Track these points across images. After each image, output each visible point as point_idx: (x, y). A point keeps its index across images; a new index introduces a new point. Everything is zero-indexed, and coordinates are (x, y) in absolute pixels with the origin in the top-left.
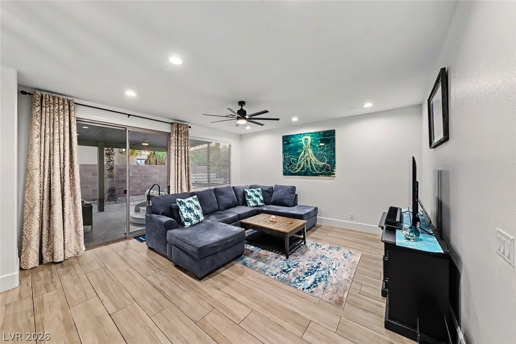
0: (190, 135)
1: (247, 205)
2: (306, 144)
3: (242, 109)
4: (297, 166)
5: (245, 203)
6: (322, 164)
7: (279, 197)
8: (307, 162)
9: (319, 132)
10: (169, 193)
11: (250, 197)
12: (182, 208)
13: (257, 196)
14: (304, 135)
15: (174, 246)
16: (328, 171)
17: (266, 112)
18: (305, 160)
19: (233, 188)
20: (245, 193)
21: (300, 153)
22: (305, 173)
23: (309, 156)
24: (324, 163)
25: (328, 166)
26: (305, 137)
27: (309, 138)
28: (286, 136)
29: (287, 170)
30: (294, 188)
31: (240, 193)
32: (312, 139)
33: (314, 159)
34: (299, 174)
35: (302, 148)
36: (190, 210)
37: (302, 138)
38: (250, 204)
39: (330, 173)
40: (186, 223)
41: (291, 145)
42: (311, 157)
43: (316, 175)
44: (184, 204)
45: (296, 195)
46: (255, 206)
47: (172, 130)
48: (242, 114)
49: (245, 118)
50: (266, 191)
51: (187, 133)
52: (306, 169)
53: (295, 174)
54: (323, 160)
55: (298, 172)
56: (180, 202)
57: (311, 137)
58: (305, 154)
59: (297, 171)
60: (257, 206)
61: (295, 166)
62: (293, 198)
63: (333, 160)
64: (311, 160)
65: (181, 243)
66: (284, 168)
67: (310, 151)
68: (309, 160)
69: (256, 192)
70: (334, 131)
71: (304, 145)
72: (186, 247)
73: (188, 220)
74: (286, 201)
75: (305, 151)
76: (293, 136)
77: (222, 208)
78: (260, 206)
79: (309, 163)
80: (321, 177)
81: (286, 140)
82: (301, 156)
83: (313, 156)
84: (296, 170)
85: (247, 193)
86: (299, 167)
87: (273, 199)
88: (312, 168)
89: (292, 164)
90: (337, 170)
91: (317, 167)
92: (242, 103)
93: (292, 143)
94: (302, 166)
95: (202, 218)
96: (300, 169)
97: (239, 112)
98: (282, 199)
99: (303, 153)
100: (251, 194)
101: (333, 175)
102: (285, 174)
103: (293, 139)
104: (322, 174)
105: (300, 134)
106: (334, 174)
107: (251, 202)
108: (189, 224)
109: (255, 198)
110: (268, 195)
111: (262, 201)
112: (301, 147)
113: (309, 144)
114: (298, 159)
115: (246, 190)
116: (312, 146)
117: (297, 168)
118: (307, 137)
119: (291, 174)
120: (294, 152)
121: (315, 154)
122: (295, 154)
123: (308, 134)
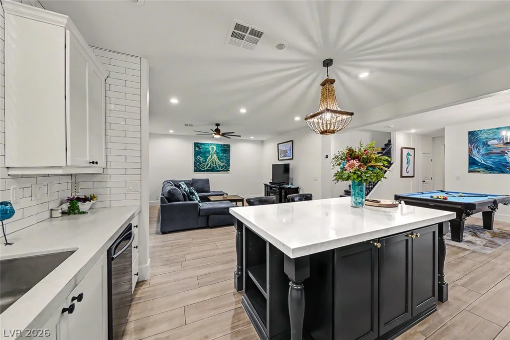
8: (213, 162)
9: (221, 145)
14: (211, 144)
16: (226, 168)
17: (233, 133)
22: (212, 170)
23: (214, 158)
26: (211, 146)
30: (208, 180)
33: (217, 160)
34: (207, 171)
53: (204, 171)
55: (207, 169)
61: (204, 165)
64: (215, 161)
67: (215, 156)
76: (203, 144)
79: (214, 163)
80: (222, 172)
84: (205, 168)
86: (207, 166)
90: (231, 168)
92: (218, 125)
94: (209, 165)
96: (208, 166)
102: (195, 171)
103: (203, 146)
112: (209, 152)
113: (214, 151)
114: (206, 160)
116: (217, 153)
117: (205, 166)
118: (213, 146)
119: (200, 171)
120: (203, 155)
121: (218, 158)
122: (204, 157)
123: (214, 144)
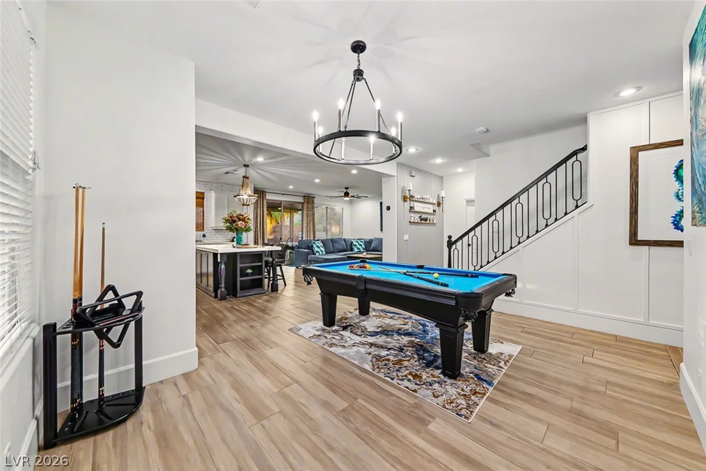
0: (315, 203)
1: (353, 251)
5: (351, 250)
11: (355, 245)
12: (314, 246)
13: (361, 245)
19: (344, 239)
20: (352, 243)
31: (348, 243)
36: (318, 247)
40: (316, 254)
44: (316, 244)
46: (358, 252)
47: (305, 201)
48: (347, 194)
49: (349, 197)
50: (368, 242)
51: (313, 202)
56: (314, 243)
60: (360, 252)
69: (360, 243)
73: (317, 252)
77: (335, 251)
87: (371, 247)
92: (347, 188)
95: (324, 252)
97: (345, 193)
98: (377, 247)
100: (357, 243)
107: (355, 249)
109: (358, 246)
110: (368, 244)
111: (363, 249)
115: (353, 241)
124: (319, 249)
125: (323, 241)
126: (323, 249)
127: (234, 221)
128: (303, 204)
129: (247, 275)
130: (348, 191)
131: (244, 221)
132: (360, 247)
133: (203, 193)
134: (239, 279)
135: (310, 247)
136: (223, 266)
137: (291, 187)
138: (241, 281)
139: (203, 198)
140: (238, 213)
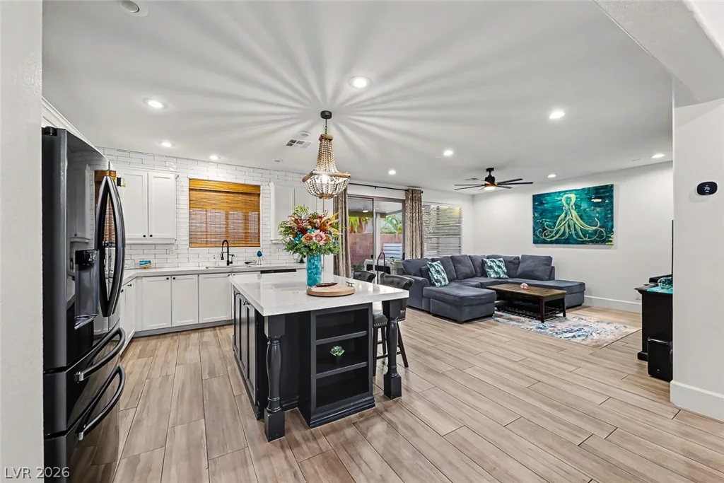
0: (422, 200)
1: (487, 277)
2: (568, 204)
3: (490, 176)
4: (555, 232)
5: (485, 274)
6: (591, 229)
7: (528, 269)
8: (569, 226)
10: (404, 259)
11: (491, 267)
12: (432, 270)
13: (499, 267)
14: (565, 192)
15: (433, 298)
16: (602, 237)
17: (521, 179)
18: (567, 225)
19: (469, 256)
20: (483, 263)
21: (559, 216)
22: (566, 240)
23: (572, 219)
24: (594, 228)
25: (601, 231)
26: (566, 196)
27: (573, 196)
28: (538, 195)
29: (539, 237)
30: (549, 259)
31: (478, 263)
32: (577, 198)
33: (580, 222)
34: (557, 242)
35: (562, 210)
36: (438, 272)
37: (562, 197)
38: (490, 275)
39: (605, 239)
40: (436, 284)
41: (546, 205)
42: (575, 220)
43: (583, 243)
44: (433, 266)
45: (553, 267)
46: (497, 278)
47: (407, 197)
48: (491, 180)
49: (495, 185)
50: (510, 262)
51: (420, 199)
52: (567, 234)
53: (551, 242)
54: (595, 224)
55: (556, 239)
56: (430, 265)
57: (576, 195)
58: (566, 217)
59: (554, 239)
60: (500, 278)
61: (551, 232)
62: (548, 271)
63: (610, 224)
64: (575, 224)
65: (438, 295)
66: (535, 234)
67: (574, 213)
68: (572, 223)
69: (497, 263)
70: (612, 186)
71: (565, 204)
72: (446, 297)
73: (437, 281)
74: (538, 274)
75: (566, 213)
76: (549, 195)
77: (460, 277)
78: (502, 278)
79: (572, 229)
80: (591, 245)
81: (538, 200)
82: (560, 219)
83: (578, 218)
84: (553, 237)
85: (486, 262)
87: (519, 271)
88: (577, 234)
89: (546, 229)
90: (615, 237)
91: (585, 233)
92: (490, 170)
93: (547, 203)
94: (561, 232)
95: (447, 282)
96: (558, 235)
97: (487, 179)
98: (532, 271)
99: (563, 215)
100: (492, 264)
101: (609, 243)
102: (535, 242)
103: (548, 198)
104: (592, 242)
105: (559, 192)
106: (611, 241)
107: (491, 273)
108: (439, 284)
109: (496, 269)
110: (512, 266)
111: (505, 273)
112: (561, 208)
113: (572, 203)
114: (555, 223)
115: (485, 259)
116: (577, 206)
117: (553, 234)
118: (569, 195)
119: (545, 242)
120: (549, 215)
121: (581, 217)
122: (551, 218)
123: (571, 191)
124: (439, 275)
125: (443, 261)
126: (445, 276)
127: (304, 231)
128: (403, 202)
129: (334, 362)
130: (493, 174)
131: (325, 231)
132: (499, 270)
133: (258, 187)
134: (314, 377)
135: (425, 273)
136: (276, 347)
137: (392, 172)
138: (318, 381)
139: (259, 195)
140: (310, 212)
